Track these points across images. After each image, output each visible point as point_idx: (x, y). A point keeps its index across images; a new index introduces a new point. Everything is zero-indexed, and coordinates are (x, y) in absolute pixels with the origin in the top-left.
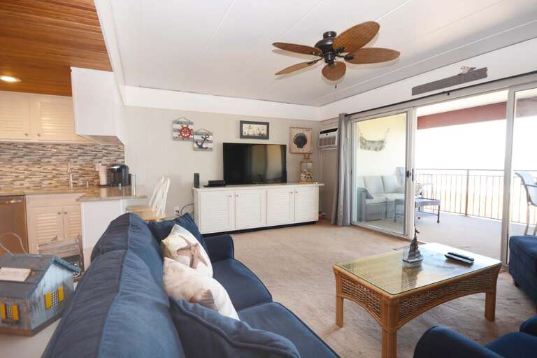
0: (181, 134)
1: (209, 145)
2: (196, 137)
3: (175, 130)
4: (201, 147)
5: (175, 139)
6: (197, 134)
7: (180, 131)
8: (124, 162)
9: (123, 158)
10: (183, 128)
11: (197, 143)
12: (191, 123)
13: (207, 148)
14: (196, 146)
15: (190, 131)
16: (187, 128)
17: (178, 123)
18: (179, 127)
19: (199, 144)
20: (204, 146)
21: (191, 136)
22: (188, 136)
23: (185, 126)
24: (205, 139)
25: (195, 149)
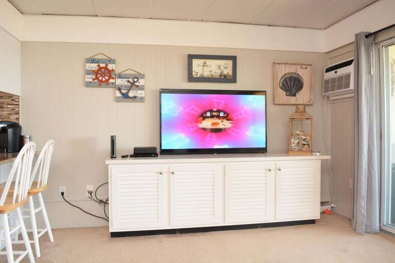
0: (97, 78)
1: (139, 93)
2: (119, 82)
3: (88, 72)
4: (126, 96)
5: (88, 85)
6: (120, 76)
7: (96, 73)
8: (18, 119)
9: (18, 113)
10: (100, 68)
11: (120, 89)
12: (112, 61)
13: (135, 97)
14: (118, 94)
15: (110, 72)
16: (106, 68)
17: (93, 61)
18: (94, 67)
19: (123, 91)
20: (131, 94)
21: (111, 81)
22: (107, 81)
23: (103, 65)
24: (133, 84)
25: (117, 100)
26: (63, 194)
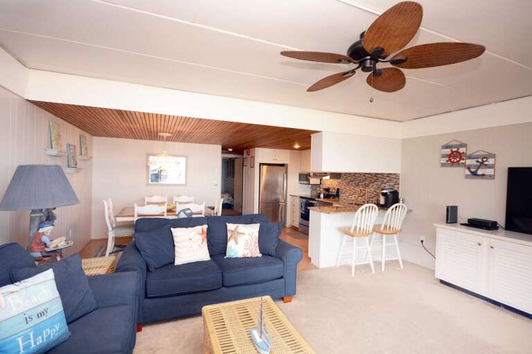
0: (450, 160)
1: (489, 172)
2: (469, 162)
3: (443, 156)
4: (474, 174)
5: (443, 165)
6: (470, 157)
7: (449, 156)
10: (453, 152)
11: (469, 168)
12: (464, 145)
13: (483, 175)
14: (468, 172)
15: (460, 155)
16: (457, 152)
17: (446, 147)
18: (448, 151)
19: (472, 170)
20: (480, 172)
21: (462, 161)
22: (458, 162)
23: (455, 150)
24: (482, 163)
25: (467, 177)
26: (422, 241)
